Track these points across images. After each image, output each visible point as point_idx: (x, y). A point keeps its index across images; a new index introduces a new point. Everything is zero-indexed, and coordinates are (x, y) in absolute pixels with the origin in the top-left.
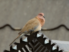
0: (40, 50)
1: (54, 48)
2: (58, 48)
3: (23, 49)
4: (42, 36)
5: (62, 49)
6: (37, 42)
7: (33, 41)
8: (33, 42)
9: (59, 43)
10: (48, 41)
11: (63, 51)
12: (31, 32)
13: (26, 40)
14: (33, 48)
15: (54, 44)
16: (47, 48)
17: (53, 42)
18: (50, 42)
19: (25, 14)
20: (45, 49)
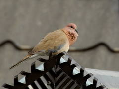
0: (66, 84)
1: (89, 82)
2: (95, 82)
3: (36, 82)
4: (70, 61)
5: (102, 84)
6: (60, 72)
7: (53, 69)
8: (54, 71)
9: (97, 74)
10: (79, 70)
11: (103, 88)
12: (50, 54)
13: (41, 67)
14: (53, 81)
15: (88, 76)
16: (78, 82)
17: (87, 71)
18: (82, 71)
19: (39, 23)
20: (73, 83)
